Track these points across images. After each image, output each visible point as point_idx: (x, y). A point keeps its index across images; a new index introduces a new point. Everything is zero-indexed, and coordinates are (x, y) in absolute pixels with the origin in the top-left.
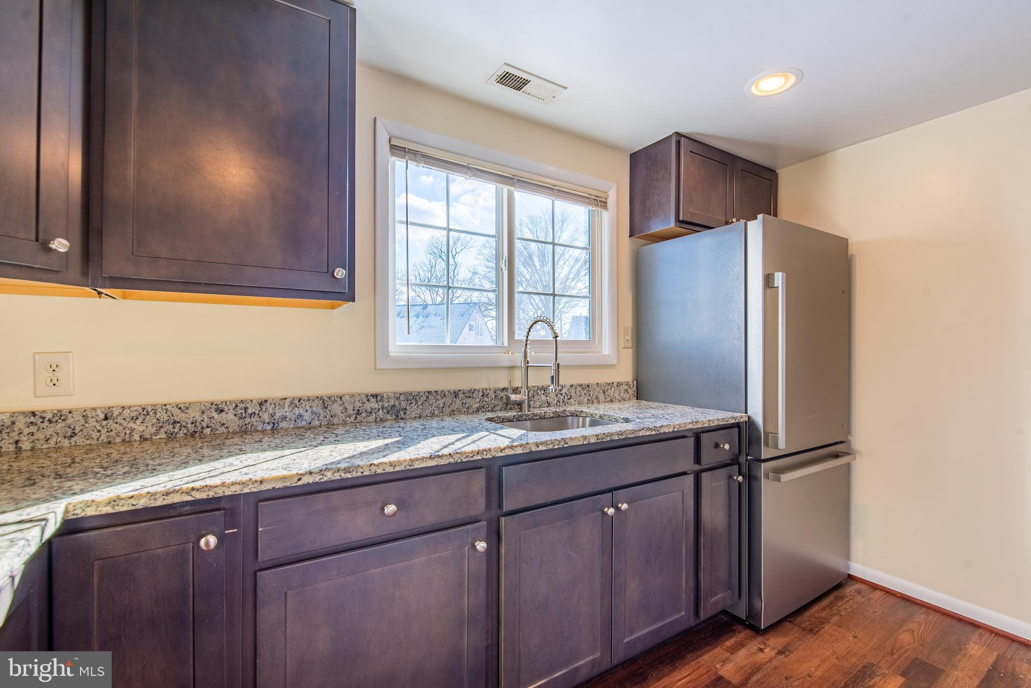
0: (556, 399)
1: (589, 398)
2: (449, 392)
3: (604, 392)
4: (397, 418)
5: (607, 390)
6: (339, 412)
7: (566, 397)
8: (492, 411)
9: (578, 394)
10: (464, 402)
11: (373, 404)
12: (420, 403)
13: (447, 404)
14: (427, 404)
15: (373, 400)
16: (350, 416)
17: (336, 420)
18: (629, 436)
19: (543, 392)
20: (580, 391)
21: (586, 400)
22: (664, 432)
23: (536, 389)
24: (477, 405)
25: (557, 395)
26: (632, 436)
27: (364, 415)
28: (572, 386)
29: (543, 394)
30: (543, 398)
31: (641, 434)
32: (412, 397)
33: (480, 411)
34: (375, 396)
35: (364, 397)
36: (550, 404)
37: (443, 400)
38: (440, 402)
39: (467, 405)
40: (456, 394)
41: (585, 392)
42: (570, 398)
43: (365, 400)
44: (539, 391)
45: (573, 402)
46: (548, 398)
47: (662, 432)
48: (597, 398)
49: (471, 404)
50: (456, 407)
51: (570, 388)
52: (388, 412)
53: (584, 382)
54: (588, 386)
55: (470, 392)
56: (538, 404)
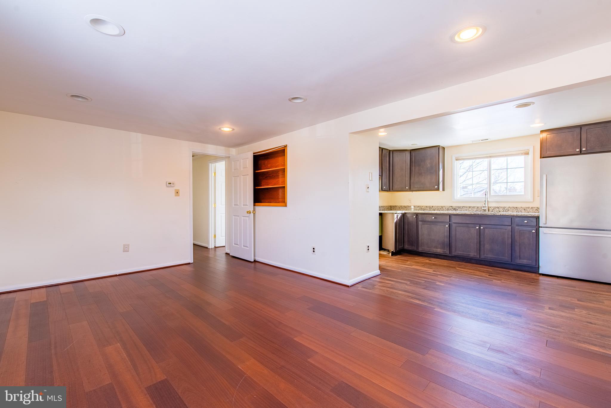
3: (524, 210)
6: (444, 209)
7: (507, 210)
9: (512, 209)
16: (446, 210)
24: (476, 210)
27: (449, 210)
28: (509, 207)
30: (498, 210)
32: (459, 207)
40: (470, 207)
43: (450, 207)
44: (496, 208)
47: (496, 214)
49: (474, 209)
52: (454, 210)
53: (515, 206)
54: (517, 207)
55: (474, 207)
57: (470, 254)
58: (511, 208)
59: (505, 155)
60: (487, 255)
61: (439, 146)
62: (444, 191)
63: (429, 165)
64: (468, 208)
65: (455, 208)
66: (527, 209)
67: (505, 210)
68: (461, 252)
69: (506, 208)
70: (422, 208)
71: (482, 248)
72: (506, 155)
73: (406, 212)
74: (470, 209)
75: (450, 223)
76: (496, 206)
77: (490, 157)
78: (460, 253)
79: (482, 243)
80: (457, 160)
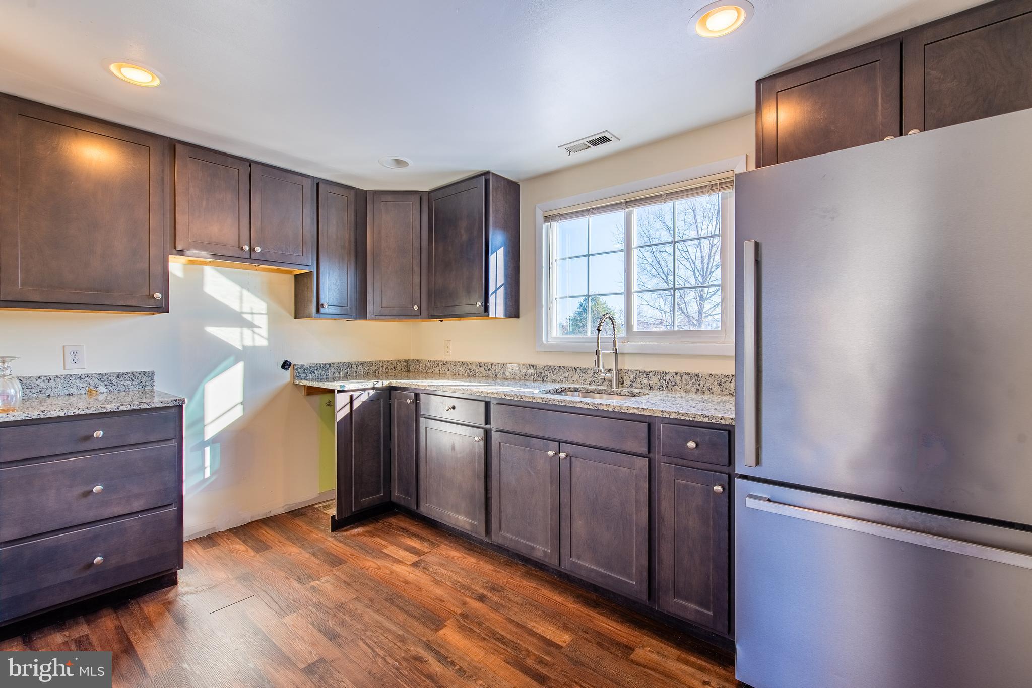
0: (659, 383)
1: (699, 387)
2: (571, 368)
3: (720, 384)
4: (543, 381)
5: (725, 382)
6: (518, 373)
7: (670, 383)
8: (601, 385)
9: (684, 382)
10: (581, 376)
11: (532, 371)
12: (555, 373)
13: (571, 376)
14: (558, 374)
15: (532, 368)
16: (522, 376)
17: (517, 377)
18: (568, 405)
19: (645, 376)
20: (687, 380)
21: (694, 389)
22: (603, 410)
23: (638, 373)
24: (590, 379)
25: (659, 380)
26: (570, 405)
27: (528, 376)
28: (677, 374)
29: (645, 378)
30: (646, 381)
31: (579, 405)
32: (551, 369)
33: (592, 384)
34: (533, 366)
35: (528, 366)
36: (652, 387)
37: (568, 373)
38: (566, 374)
39: (583, 379)
40: (576, 370)
41: (693, 381)
42: (675, 385)
43: (528, 368)
44: (641, 374)
45: (678, 389)
46: (650, 382)
48: (709, 389)
49: (586, 378)
50: (576, 378)
51: (675, 376)
52: (539, 376)
53: (693, 370)
54: (697, 375)
55: (585, 369)
56: (640, 385)
57: (533, 548)
58: (681, 377)
59: (667, 195)
60: (579, 559)
61: (488, 173)
62: (518, 317)
63: (465, 237)
64: (571, 373)
65: (541, 370)
66: (728, 383)
67: (665, 383)
68: (512, 534)
69: (668, 377)
70: (470, 367)
71: (565, 531)
72: (670, 196)
73: (395, 383)
74: (577, 377)
75: (488, 426)
76: (642, 369)
77: (628, 203)
78: (511, 540)
79: (565, 511)
80: (547, 219)
